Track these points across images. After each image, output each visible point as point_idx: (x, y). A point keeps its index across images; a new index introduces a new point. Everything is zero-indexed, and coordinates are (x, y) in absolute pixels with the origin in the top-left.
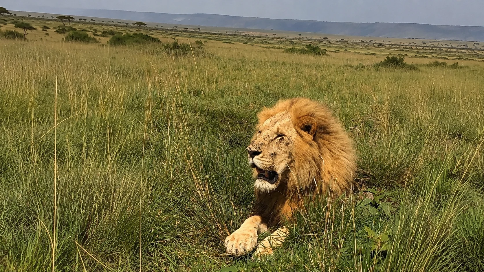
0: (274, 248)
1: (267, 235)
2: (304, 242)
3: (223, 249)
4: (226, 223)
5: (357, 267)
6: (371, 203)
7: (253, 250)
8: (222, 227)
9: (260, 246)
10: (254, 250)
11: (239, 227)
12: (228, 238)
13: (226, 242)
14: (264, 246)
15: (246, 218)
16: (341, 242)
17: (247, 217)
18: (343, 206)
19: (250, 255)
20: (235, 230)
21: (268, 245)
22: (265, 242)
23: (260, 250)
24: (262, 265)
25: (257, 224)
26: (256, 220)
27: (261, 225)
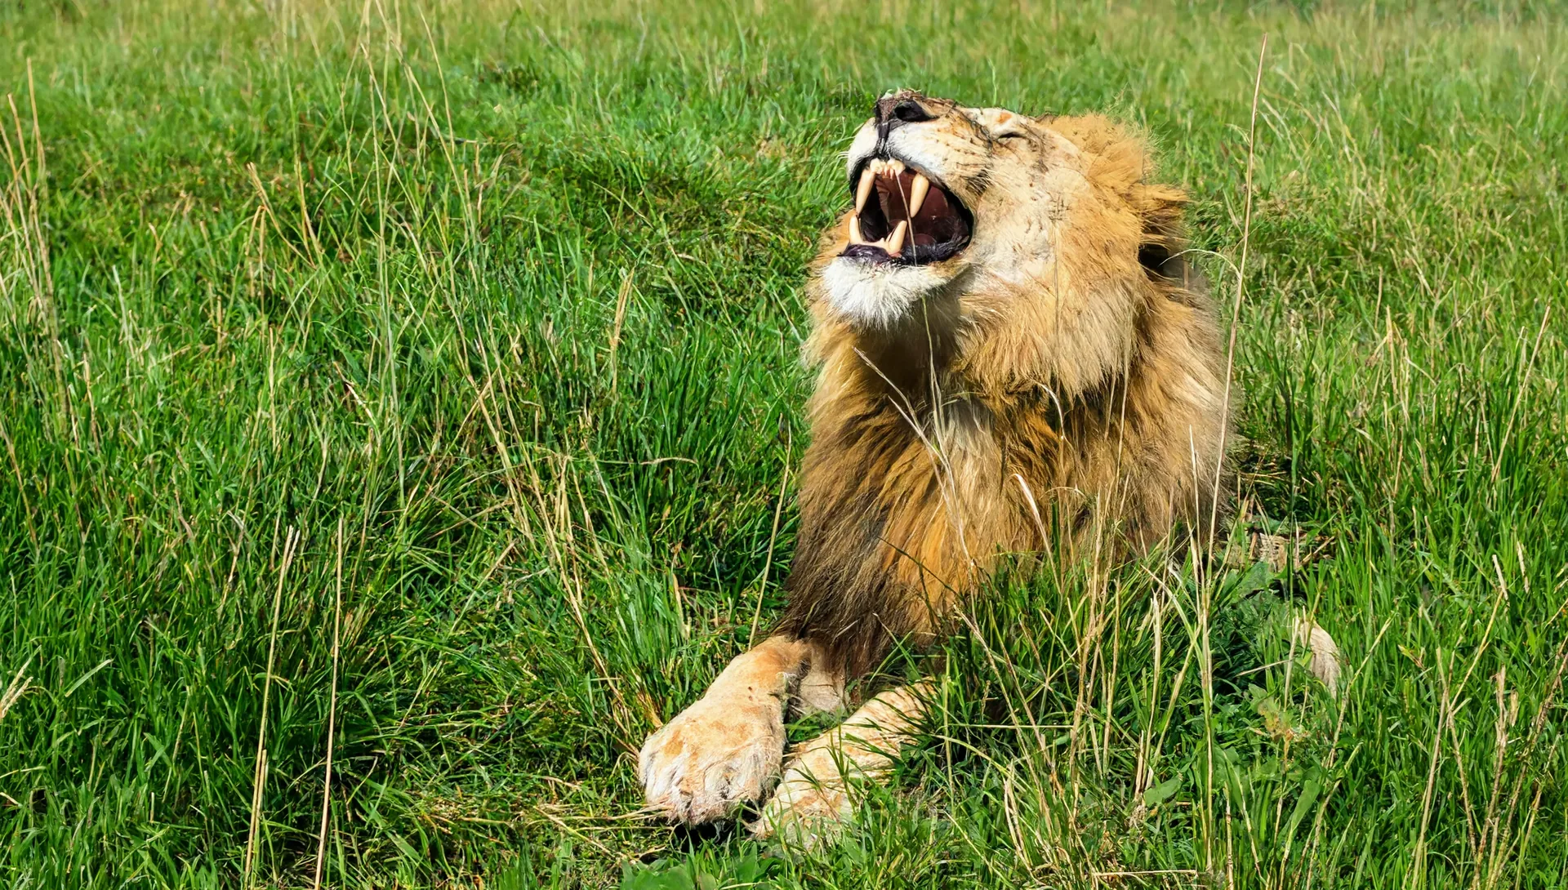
1: (824, 727)
2: (986, 761)
3: (630, 793)
4: (645, 671)
5: (1215, 868)
6: (1276, 585)
7: (763, 793)
8: (629, 688)
9: (791, 774)
12: (652, 742)
13: (643, 756)
14: (811, 779)
16: (1147, 758)
17: (736, 644)
18: (1159, 597)
20: (686, 704)
21: (826, 770)
24: (804, 866)
25: (786, 676)
26: (782, 661)
27: (805, 681)
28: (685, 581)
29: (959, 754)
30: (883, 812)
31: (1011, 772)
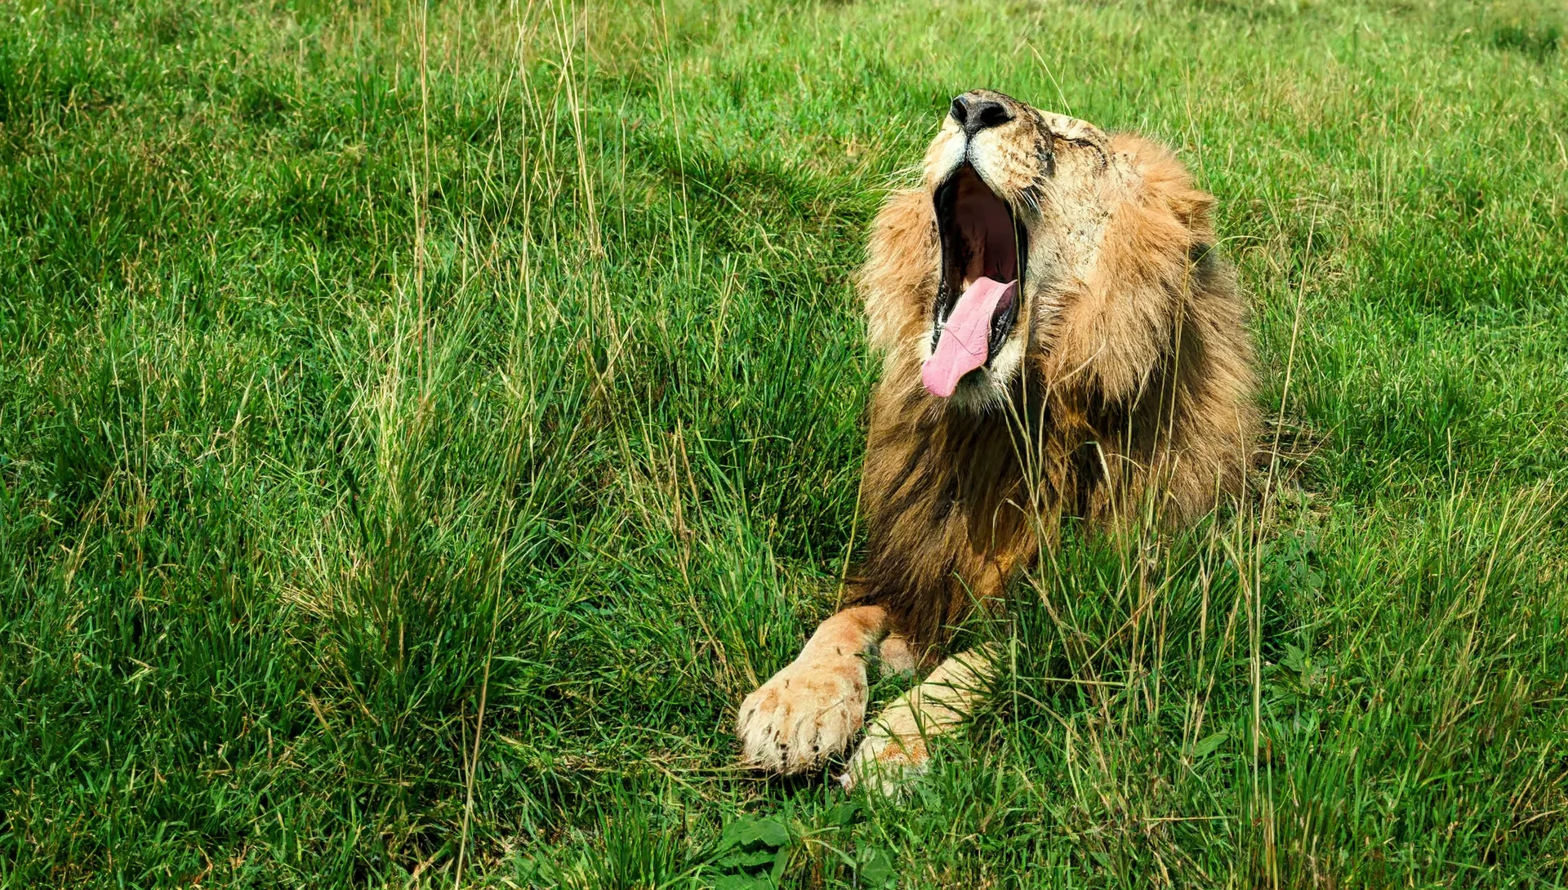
0: (934, 738)
1: (905, 686)
2: (1050, 716)
3: (733, 744)
4: (745, 635)
7: (849, 747)
8: (730, 653)
10: (852, 746)
11: (796, 653)
12: (752, 700)
13: (743, 713)
14: (892, 734)
15: (824, 617)
16: (1194, 711)
17: (826, 609)
18: (1206, 564)
19: (837, 770)
21: (906, 726)
22: (897, 715)
23: (873, 747)
25: (866, 639)
26: (864, 625)
27: (885, 644)
28: (780, 552)
29: (1026, 710)
30: (957, 762)
31: (1070, 725)
